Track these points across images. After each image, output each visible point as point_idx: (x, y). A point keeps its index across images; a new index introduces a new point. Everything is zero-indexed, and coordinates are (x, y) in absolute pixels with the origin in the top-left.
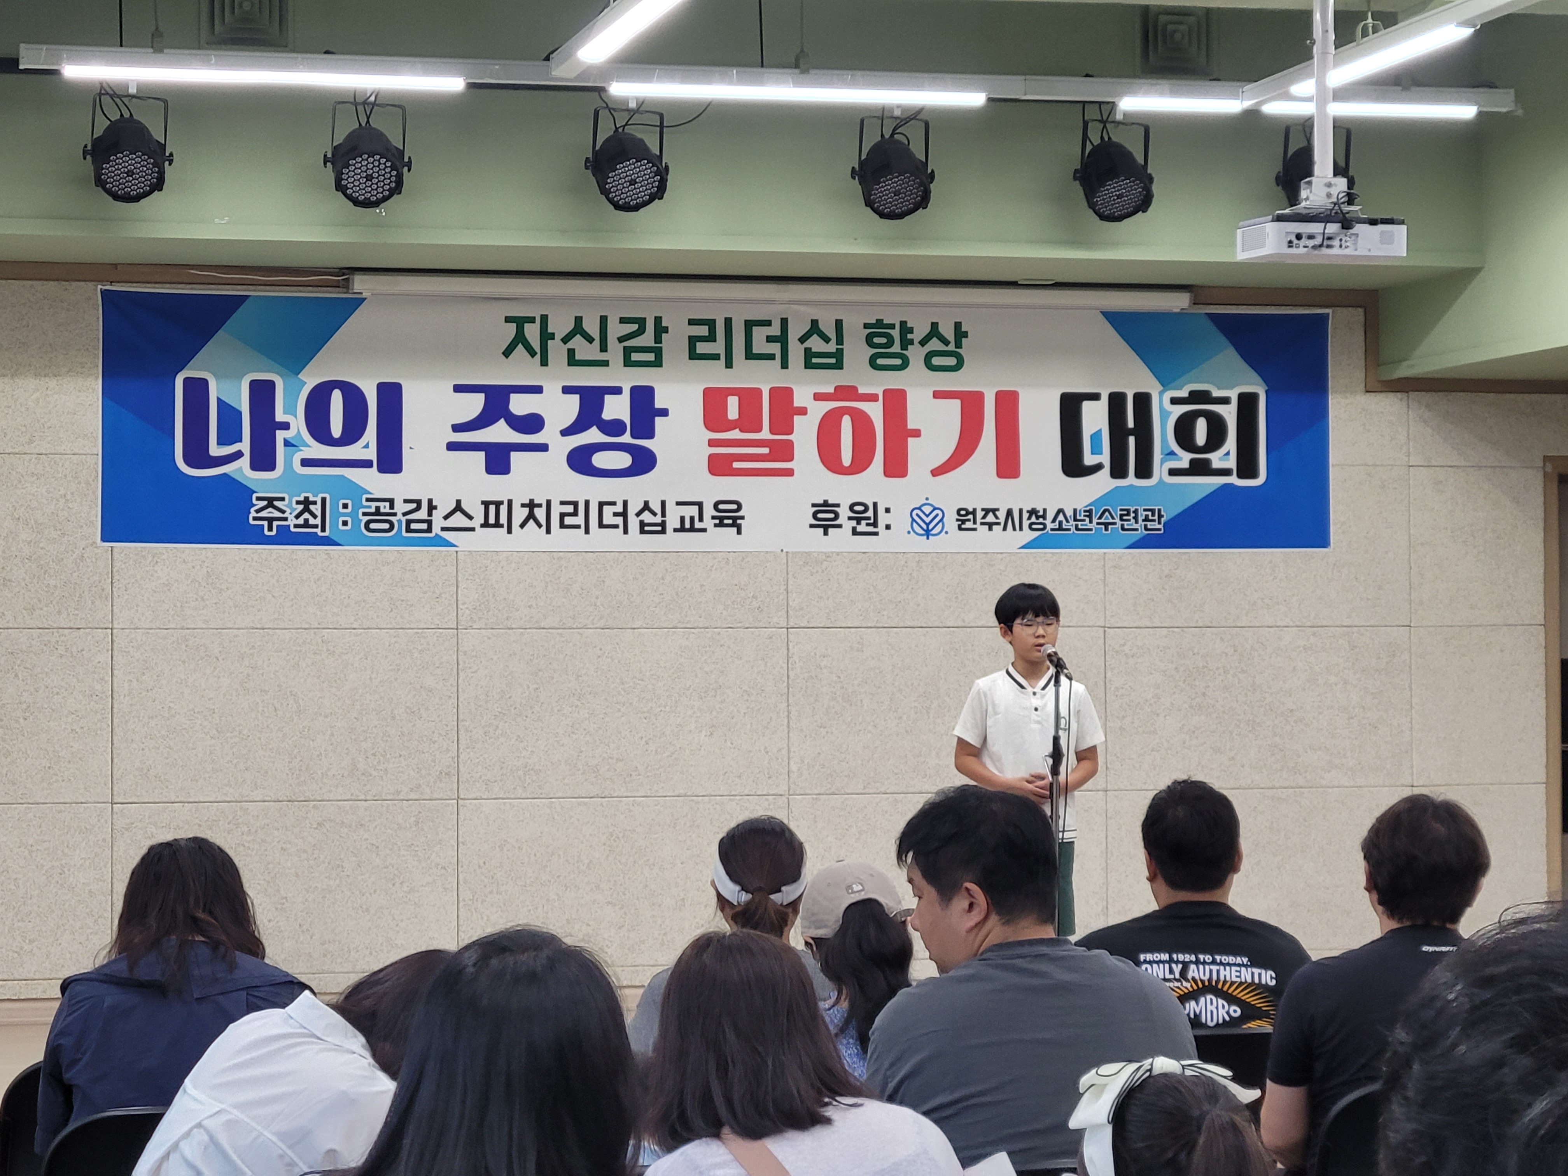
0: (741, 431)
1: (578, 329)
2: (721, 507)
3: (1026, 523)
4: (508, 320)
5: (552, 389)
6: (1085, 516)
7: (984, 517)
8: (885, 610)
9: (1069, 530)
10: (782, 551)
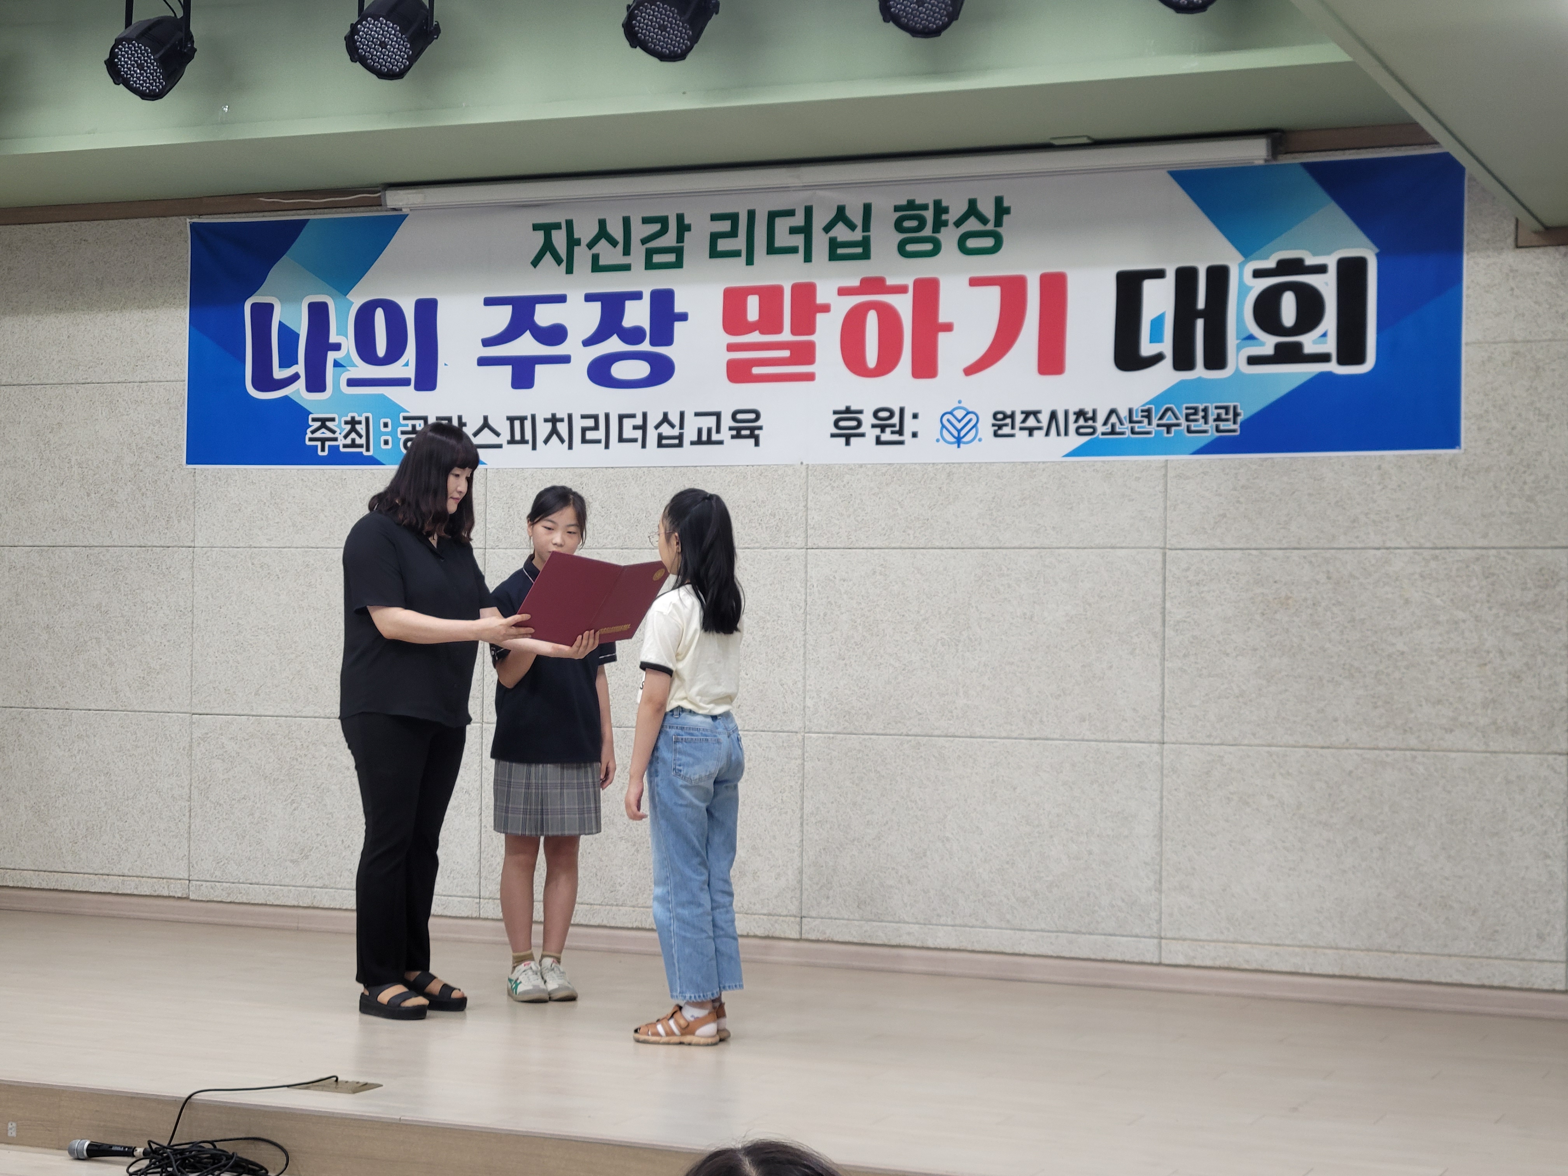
0: (762, 333)
1: (603, 233)
2: (739, 416)
3: (1072, 427)
4: (536, 227)
5: (575, 297)
6: (1142, 416)
7: (1024, 421)
8: (911, 528)
9: (1122, 433)
10: (802, 463)
